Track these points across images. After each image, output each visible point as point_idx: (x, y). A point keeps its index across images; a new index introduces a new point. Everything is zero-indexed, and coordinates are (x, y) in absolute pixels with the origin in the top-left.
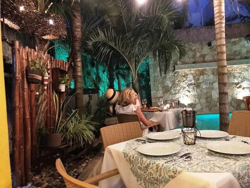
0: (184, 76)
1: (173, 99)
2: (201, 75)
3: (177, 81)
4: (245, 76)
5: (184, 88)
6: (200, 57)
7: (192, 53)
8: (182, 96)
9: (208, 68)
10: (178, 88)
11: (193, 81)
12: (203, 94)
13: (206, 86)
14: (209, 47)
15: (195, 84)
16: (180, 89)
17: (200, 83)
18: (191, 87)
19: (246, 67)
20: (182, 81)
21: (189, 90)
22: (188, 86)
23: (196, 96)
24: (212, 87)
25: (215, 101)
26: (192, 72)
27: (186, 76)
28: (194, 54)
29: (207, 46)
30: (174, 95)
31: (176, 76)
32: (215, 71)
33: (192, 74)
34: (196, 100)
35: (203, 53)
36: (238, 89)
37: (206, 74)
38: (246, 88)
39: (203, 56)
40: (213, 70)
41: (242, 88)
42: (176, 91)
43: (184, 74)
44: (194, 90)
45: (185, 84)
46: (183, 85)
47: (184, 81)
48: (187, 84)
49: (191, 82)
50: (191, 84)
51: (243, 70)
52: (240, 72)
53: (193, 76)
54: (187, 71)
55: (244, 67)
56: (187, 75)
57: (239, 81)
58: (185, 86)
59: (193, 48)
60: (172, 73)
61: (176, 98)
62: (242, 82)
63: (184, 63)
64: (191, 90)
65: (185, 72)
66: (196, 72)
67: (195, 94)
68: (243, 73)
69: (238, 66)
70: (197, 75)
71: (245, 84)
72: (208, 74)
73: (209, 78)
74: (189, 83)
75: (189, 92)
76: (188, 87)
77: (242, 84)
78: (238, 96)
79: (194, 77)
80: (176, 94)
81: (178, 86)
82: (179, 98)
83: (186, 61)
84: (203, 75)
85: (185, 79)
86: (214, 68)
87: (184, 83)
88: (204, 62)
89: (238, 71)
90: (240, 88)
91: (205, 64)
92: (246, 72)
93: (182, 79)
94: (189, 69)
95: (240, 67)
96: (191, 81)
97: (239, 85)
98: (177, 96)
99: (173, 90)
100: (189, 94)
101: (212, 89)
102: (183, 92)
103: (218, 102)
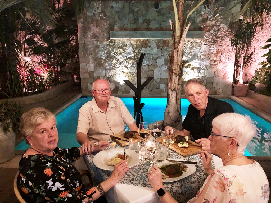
0: (121, 47)
1: (108, 75)
2: (142, 46)
3: (112, 52)
4: (196, 53)
5: (121, 63)
6: (143, 22)
7: (134, 16)
8: (118, 72)
9: (152, 39)
10: (114, 62)
11: (133, 55)
12: (143, 72)
13: (148, 62)
14: (156, 10)
15: (134, 58)
16: (116, 63)
18: (129, 62)
19: (199, 41)
20: (118, 53)
21: (126, 66)
22: (125, 60)
23: (135, 74)
24: (155, 64)
25: (157, 82)
26: (132, 42)
27: (123, 46)
28: (136, 17)
29: (154, 8)
30: (108, 71)
31: (112, 46)
32: (161, 43)
33: (132, 45)
34: (134, 79)
35: (147, 18)
36: (186, 69)
37: (150, 47)
38: (196, 68)
39: (148, 22)
40: (158, 42)
41: (191, 68)
42: (111, 66)
43: (121, 45)
44: (133, 66)
45: (122, 57)
46: (120, 59)
47: (121, 53)
48: (125, 58)
49: (130, 56)
50: (130, 58)
51: (195, 45)
53: (133, 47)
54: (125, 40)
55: (196, 42)
56: (126, 46)
57: (189, 59)
58: (122, 60)
59: (136, 10)
60: (106, 41)
61: (111, 75)
62: (192, 60)
63: (123, 29)
64: (129, 65)
65: (124, 41)
66: (137, 43)
67: (134, 72)
68: (194, 48)
69: (189, 40)
70: (138, 47)
71: (195, 63)
72: (151, 46)
73: (153, 52)
74: (128, 56)
75: (127, 68)
76: (125, 62)
77: (191, 63)
78: (185, 77)
79: (134, 49)
80: (110, 69)
81: (114, 60)
82: (114, 76)
83: (125, 26)
84: (146, 48)
85: (122, 51)
86: (160, 40)
87: (121, 56)
88: (148, 29)
89: (188, 46)
90: (188, 68)
91: (148, 33)
92: (198, 48)
93: (119, 51)
94: (128, 38)
95: (191, 41)
96: (130, 54)
97: (188, 64)
98: (112, 72)
99: (107, 65)
100: (126, 71)
101: (155, 66)
102: (120, 68)
103: (160, 83)
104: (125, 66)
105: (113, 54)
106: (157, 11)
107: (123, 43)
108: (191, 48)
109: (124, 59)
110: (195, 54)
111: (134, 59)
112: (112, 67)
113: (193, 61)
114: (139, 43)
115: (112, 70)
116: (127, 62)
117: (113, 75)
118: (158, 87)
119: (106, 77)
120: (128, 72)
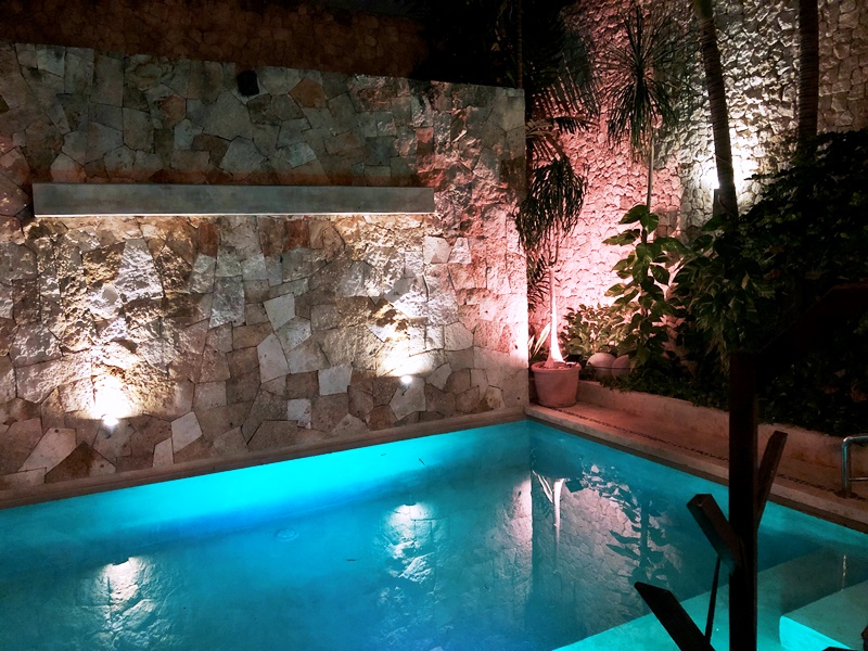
0: (97, 256)
1: (28, 395)
2: (198, 249)
3: (49, 281)
4: (409, 267)
5: (99, 327)
6: (194, 148)
7: (149, 118)
8: (86, 371)
9: (238, 217)
10: (60, 326)
11: (157, 288)
12: (212, 358)
13: (231, 315)
14: (245, 100)
15: (165, 299)
16: (73, 330)
17: (197, 297)
18: (140, 321)
19: (414, 224)
20: (82, 285)
21: (128, 338)
22: (121, 312)
23: (171, 371)
24: (259, 317)
25: (273, 394)
26: (149, 231)
27: (108, 252)
28: (157, 124)
29: (235, 92)
30: (33, 374)
31: (48, 253)
32: (276, 234)
33: (149, 245)
34: (171, 393)
35: (212, 130)
36: (381, 329)
37: (231, 249)
38: (413, 322)
39: (215, 146)
40: (267, 231)
41: (396, 324)
42: (47, 344)
43: (95, 245)
44: (161, 338)
45: (103, 301)
46: (94, 310)
47: (99, 284)
48: (119, 304)
49: (142, 292)
50: (142, 304)
51: (401, 238)
52: (389, 245)
53: (157, 254)
54: (115, 223)
55: (405, 226)
56: (120, 248)
57: (386, 292)
58: (105, 313)
59: (155, 93)
60: (13, 229)
61: (48, 388)
62: (397, 294)
63: (97, 172)
64: (142, 335)
65: (107, 228)
66: (170, 234)
67: (166, 361)
68: (401, 250)
69: (380, 219)
70: (177, 253)
71: (407, 307)
72: (239, 247)
73: (246, 271)
74: (132, 296)
75: (132, 347)
76: (122, 321)
77: (398, 305)
78: (379, 360)
79: (158, 262)
80: (43, 362)
81: (61, 317)
82: (68, 390)
83: (111, 162)
84: (213, 253)
85: (101, 271)
86: (272, 220)
87: (98, 296)
88: (219, 178)
89: (380, 244)
90: (388, 326)
91: (225, 191)
92: (413, 248)
93: (86, 273)
94: (131, 216)
95: (390, 224)
96: (143, 284)
97: (385, 309)
98: (54, 376)
99: (21, 342)
100: (127, 361)
101: (262, 328)
102: (96, 352)
103: (287, 397)
104: (122, 342)
105: (53, 287)
106: (248, 106)
107: (104, 236)
108: (391, 252)
109: (113, 309)
110: (404, 270)
111: (164, 304)
112: (52, 350)
113: (401, 298)
114: (179, 234)
115: (55, 366)
116: (128, 320)
117: (61, 389)
118: (281, 416)
119: (19, 403)
120: (139, 366)
